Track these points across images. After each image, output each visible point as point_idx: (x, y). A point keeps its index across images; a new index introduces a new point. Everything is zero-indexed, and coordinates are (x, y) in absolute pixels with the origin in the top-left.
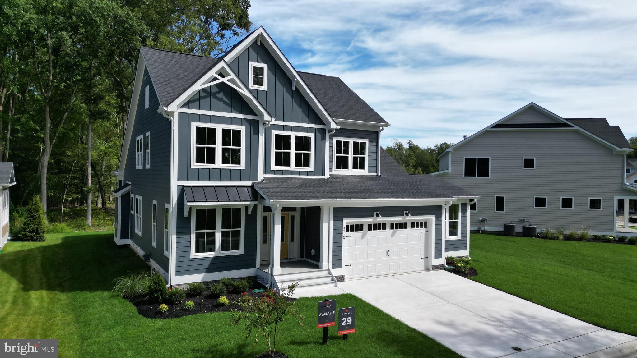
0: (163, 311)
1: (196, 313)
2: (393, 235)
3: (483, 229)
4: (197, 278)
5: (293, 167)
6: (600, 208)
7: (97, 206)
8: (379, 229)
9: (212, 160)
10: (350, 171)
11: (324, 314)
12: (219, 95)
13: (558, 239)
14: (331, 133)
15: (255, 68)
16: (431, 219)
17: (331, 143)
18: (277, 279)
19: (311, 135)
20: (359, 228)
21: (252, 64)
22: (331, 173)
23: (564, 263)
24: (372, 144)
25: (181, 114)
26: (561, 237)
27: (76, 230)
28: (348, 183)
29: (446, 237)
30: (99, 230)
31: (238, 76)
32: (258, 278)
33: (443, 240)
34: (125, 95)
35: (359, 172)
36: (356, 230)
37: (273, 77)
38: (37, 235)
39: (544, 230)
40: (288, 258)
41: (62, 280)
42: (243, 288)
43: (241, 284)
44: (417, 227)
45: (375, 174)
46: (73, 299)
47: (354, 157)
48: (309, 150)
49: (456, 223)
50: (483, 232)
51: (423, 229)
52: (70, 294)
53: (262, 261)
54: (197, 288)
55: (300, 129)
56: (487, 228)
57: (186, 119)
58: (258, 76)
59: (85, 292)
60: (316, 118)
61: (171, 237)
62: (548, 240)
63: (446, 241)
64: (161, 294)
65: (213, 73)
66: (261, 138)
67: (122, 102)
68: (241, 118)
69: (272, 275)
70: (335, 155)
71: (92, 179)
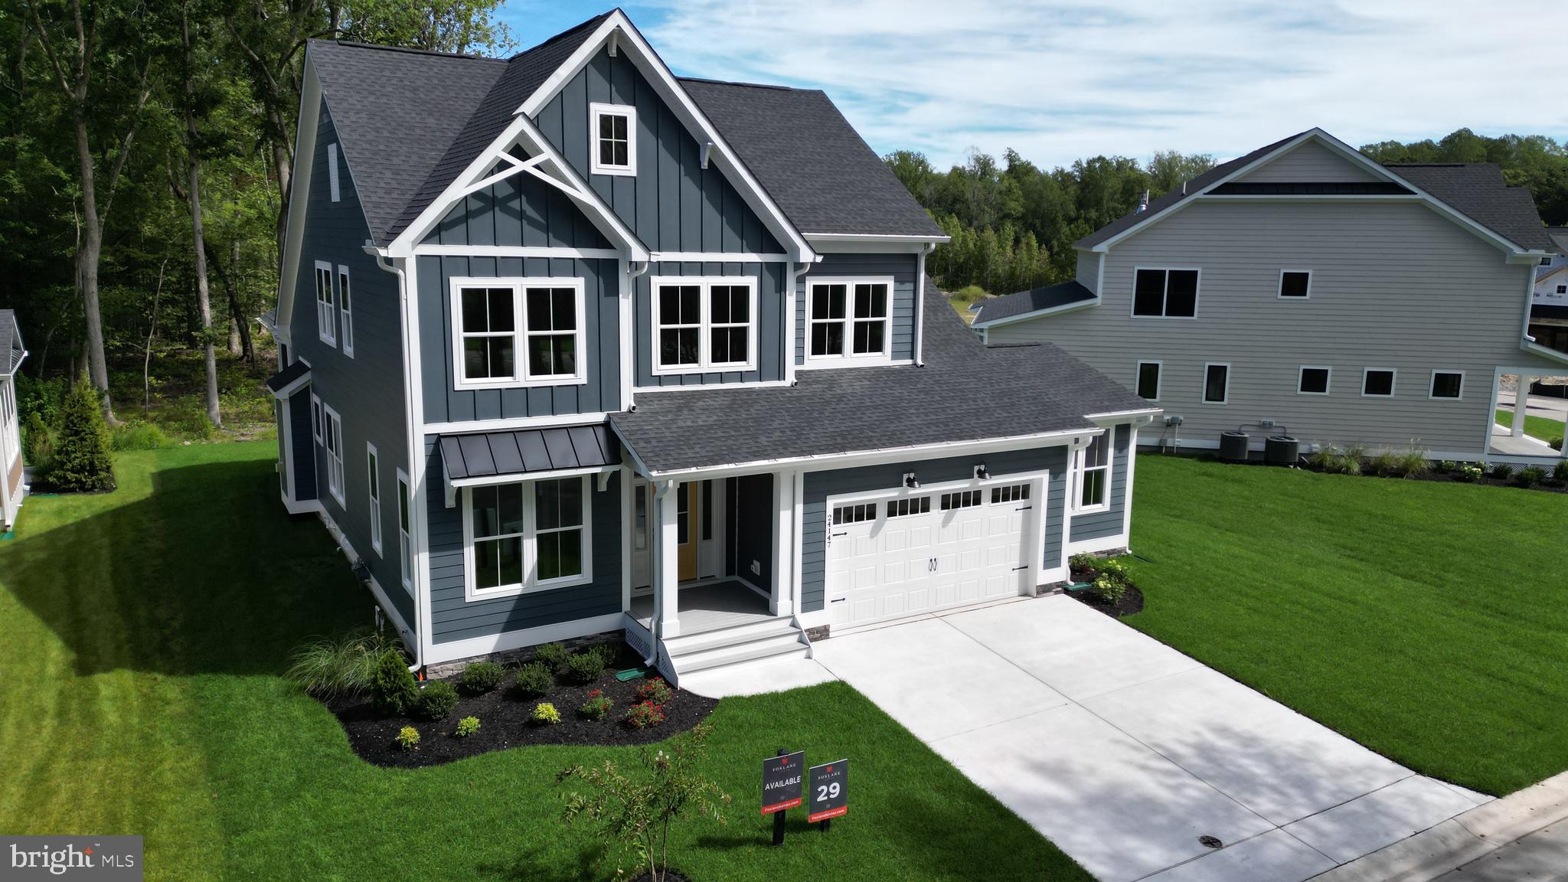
0: (407, 744)
1: (484, 750)
2: (946, 522)
3: (1170, 443)
4: (484, 645)
5: (706, 363)
6: (1457, 396)
7: (229, 348)
8: (914, 511)
9: (504, 368)
10: (849, 359)
11: (777, 785)
12: (515, 204)
13: (1347, 471)
14: (800, 272)
15: (605, 120)
16: (1041, 479)
17: (801, 293)
18: (670, 647)
19: (751, 282)
20: (866, 513)
21: (598, 109)
22: (800, 368)
23: (1352, 554)
24: (903, 287)
25: (421, 259)
26: (1356, 467)
27: (186, 439)
28: (841, 398)
29: (1074, 506)
30: (242, 438)
31: (562, 155)
32: (627, 634)
33: (1068, 514)
34: (277, 94)
35: (870, 360)
36: (859, 518)
37: (651, 138)
38: (94, 478)
39: (1316, 447)
40: (698, 579)
41: (167, 632)
42: (593, 673)
43: (587, 664)
44: (1006, 498)
45: (909, 362)
46: (196, 698)
47: (856, 324)
48: (746, 319)
49: (1100, 474)
50: (1171, 452)
51: (1020, 503)
52: (189, 681)
53: (635, 588)
54: (484, 678)
55: (722, 269)
56: (1180, 441)
57: (435, 271)
58: (613, 140)
59: (225, 677)
60: (762, 237)
61: (416, 557)
62: (1323, 475)
63: (1073, 518)
64: (402, 698)
65: (497, 149)
66: (626, 305)
67: (268, 113)
68: (574, 259)
69: (658, 636)
70: (809, 321)
71: (209, 287)
